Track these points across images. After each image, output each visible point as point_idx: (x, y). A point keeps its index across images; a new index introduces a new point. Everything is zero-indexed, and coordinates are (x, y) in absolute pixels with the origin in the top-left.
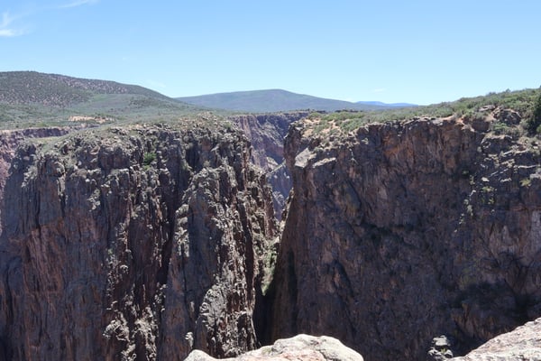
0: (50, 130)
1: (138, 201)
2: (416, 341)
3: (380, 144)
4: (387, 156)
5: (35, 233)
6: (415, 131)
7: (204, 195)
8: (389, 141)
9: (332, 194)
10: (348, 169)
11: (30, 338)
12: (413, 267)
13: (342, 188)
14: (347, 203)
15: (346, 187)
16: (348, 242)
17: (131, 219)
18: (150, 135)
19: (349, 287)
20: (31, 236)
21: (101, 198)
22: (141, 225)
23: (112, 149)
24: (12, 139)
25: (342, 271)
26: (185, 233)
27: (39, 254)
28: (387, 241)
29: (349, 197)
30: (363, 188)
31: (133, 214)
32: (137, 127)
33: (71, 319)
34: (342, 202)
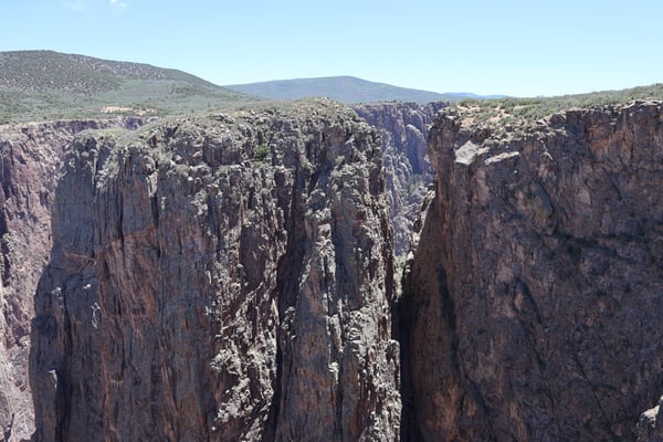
0: (85, 123)
1: (251, 204)
2: (638, 374)
3: (582, 135)
4: (593, 149)
5: (116, 244)
6: (639, 118)
7: (351, 197)
8: (597, 130)
9: (514, 197)
10: (539, 166)
11: (107, 370)
12: (632, 285)
13: (529, 189)
14: (535, 207)
15: (534, 188)
16: (535, 256)
17: (243, 227)
18: (259, 123)
19: (535, 309)
20: (111, 248)
21: (209, 201)
22: (254, 235)
23: (220, 141)
24: (41, 134)
25: (526, 292)
26: (328, 243)
27: (120, 270)
28: (592, 254)
29: (539, 200)
30: (557, 190)
31: (245, 220)
32: (243, 113)
33: (169, 347)
34: (529, 207)
